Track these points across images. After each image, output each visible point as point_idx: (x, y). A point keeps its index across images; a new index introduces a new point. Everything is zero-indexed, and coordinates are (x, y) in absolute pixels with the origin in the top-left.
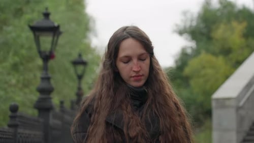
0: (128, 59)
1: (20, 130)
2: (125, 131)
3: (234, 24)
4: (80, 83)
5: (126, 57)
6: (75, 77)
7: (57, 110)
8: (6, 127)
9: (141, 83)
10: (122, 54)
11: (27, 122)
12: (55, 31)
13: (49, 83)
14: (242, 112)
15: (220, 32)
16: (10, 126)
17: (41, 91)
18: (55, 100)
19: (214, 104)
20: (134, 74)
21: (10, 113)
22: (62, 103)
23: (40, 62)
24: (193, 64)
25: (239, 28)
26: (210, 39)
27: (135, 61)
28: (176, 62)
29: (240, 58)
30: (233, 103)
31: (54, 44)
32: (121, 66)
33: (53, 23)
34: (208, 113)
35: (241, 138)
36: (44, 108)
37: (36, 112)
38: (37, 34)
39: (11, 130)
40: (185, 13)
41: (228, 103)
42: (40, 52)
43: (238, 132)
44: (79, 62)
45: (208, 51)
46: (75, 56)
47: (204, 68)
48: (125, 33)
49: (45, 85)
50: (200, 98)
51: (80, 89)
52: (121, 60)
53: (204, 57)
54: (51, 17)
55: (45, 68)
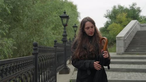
0: (88, 28)
1: (57, 48)
2: (88, 50)
3: (123, 14)
4: (75, 33)
5: (87, 27)
6: (74, 31)
7: (69, 41)
8: (53, 47)
9: (93, 35)
10: (86, 27)
11: (59, 45)
12: (67, 17)
13: (66, 33)
14: (126, 41)
15: (119, 16)
16: (54, 46)
17: (64, 36)
18: (68, 38)
19: (117, 39)
20: (90, 32)
21: (54, 43)
22: (70, 39)
23: (63, 27)
24: (110, 26)
25: (125, 15)
26: (115, 18)
27: (90, 28)
28: (105, 26)
29: (125, 24)
30: (123, 38)
31: (67, 21)
32: (86, 30)
33: (67, 15)
34: (115, 41)
35: (125, 49)
36: (64, 41)
37: (62, 42)
38: (62, 18)
39: (55, 48)
40: (107, 11)
41: (121, 38)
42: (63, 24)
43: (124, 47)
44: (75, 27)
45: (115, 22)
46: (74, 25)
47: (114, 27)
48: (86, 20)
49: (65, 34)
50: (112, 37)
51: (75, 35)
52: (86, 28)
53: (114, 24)
54: (66, 13)
55: (65, 29)
